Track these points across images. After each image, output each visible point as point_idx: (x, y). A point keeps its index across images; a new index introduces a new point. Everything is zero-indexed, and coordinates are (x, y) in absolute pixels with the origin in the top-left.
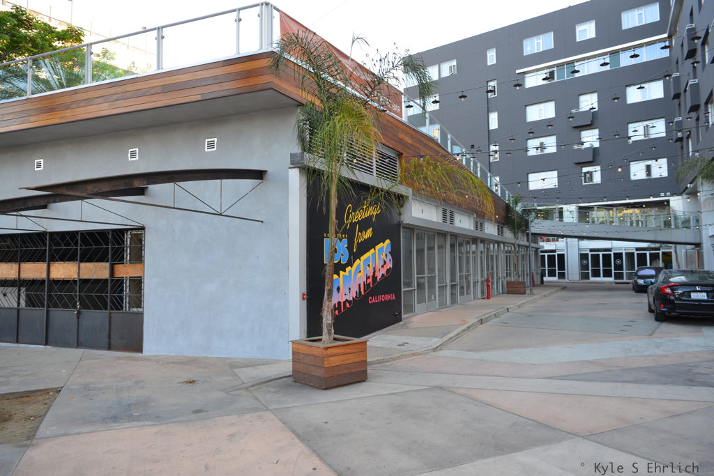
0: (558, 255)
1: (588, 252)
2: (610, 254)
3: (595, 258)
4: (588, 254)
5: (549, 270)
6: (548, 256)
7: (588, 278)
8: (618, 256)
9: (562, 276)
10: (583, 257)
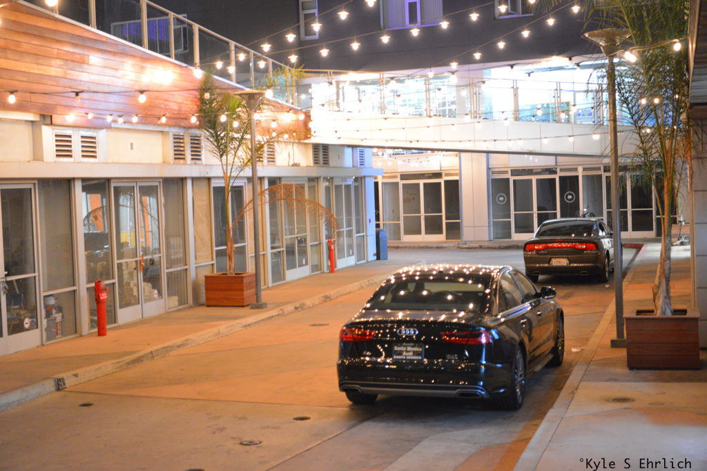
0: (446, 182)
1: (508, 176)
2: (554, 180)
3: (523, 188)
4: (508, 180)
5: (426, 218)
6: (425, 185)
7: (510, 237)
8: (570, 183)
9: (454, 230)
10: (498, 186)
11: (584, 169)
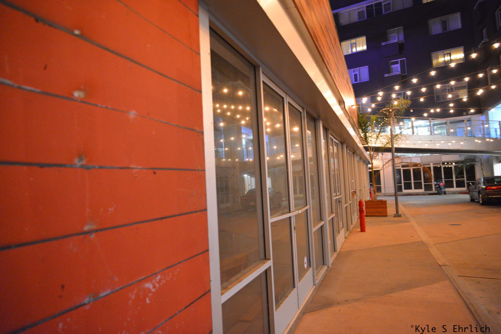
11: (434, 164)
